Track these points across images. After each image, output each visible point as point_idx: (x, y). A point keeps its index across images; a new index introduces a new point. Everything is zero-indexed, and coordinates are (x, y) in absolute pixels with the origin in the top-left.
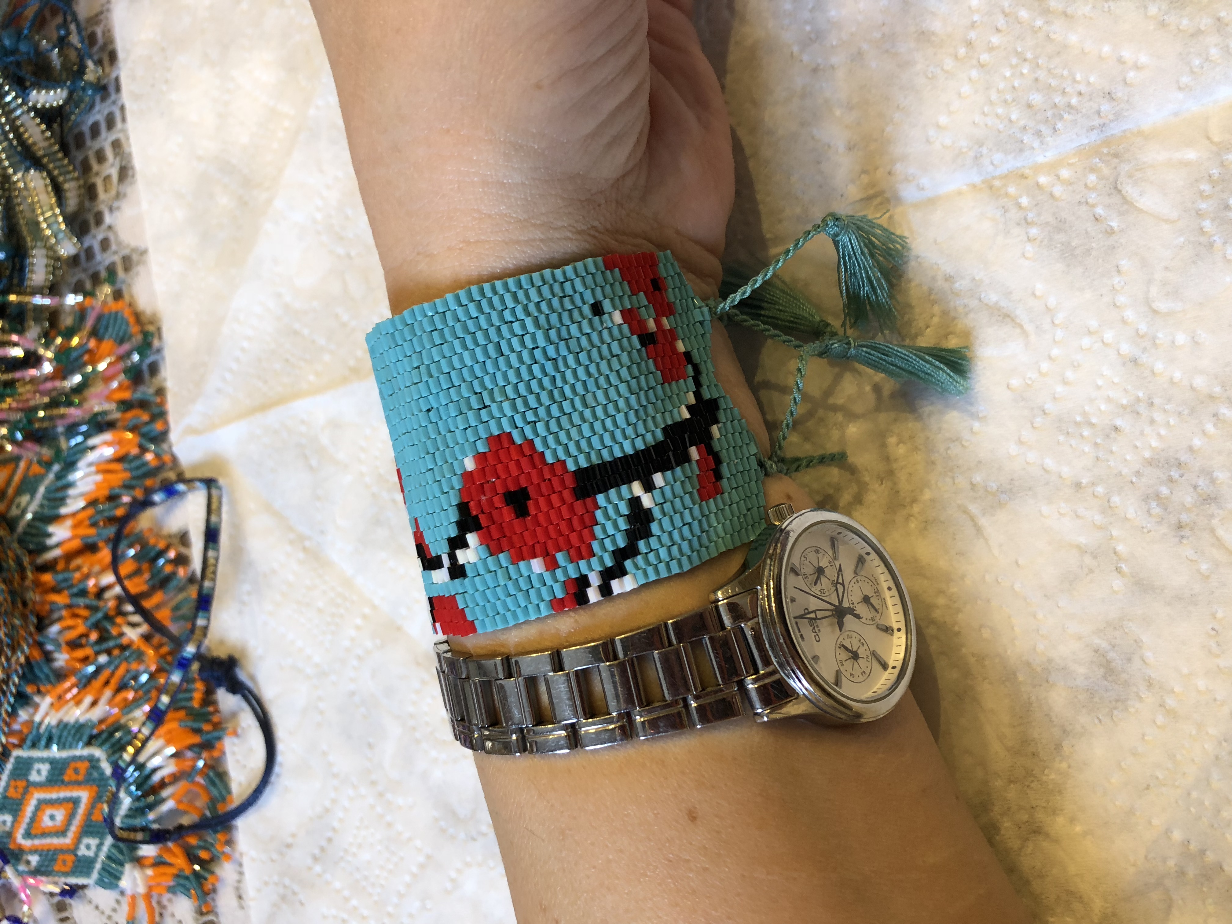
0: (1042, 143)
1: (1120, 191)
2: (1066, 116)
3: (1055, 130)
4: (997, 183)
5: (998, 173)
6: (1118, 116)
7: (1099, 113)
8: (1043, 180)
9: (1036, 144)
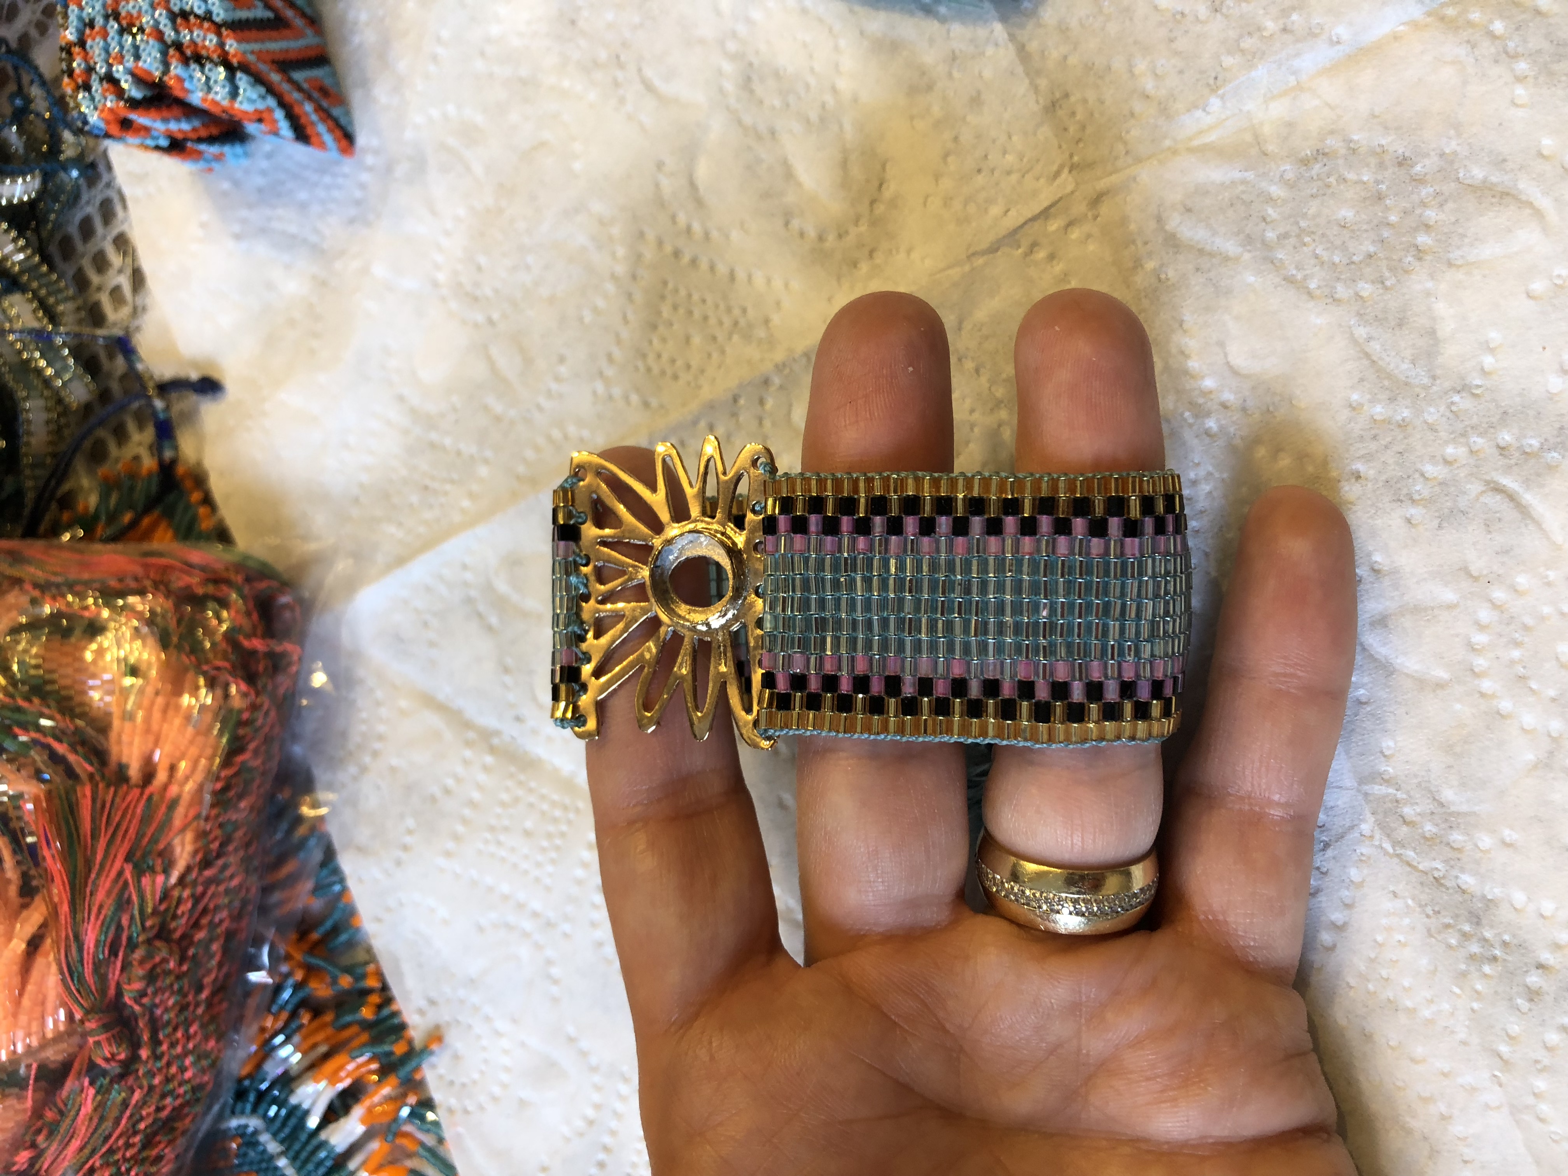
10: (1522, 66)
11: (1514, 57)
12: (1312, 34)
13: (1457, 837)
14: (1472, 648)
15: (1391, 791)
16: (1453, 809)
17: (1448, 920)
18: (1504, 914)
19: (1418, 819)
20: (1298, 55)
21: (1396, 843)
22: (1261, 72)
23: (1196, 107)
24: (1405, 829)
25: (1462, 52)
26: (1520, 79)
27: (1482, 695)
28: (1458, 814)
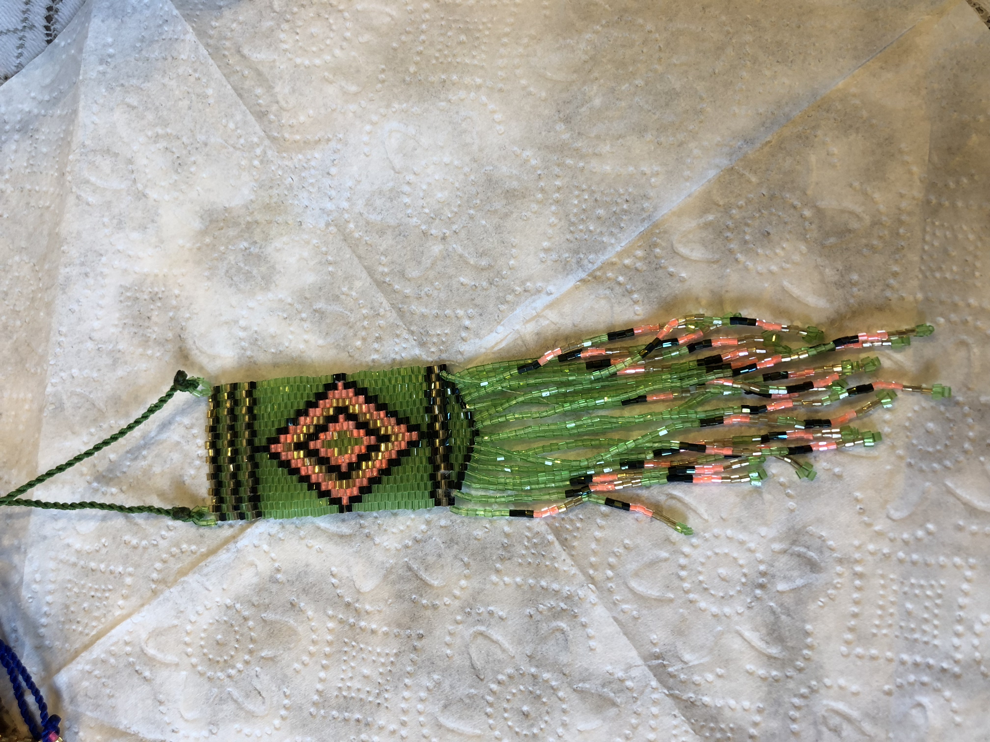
0: (616, 239)
1: (678, 254)
2: (624, 217)
3: (621, 228)
4: (598, 273)
5: (595, 267)
6: (655, 209)
7: (643, 209)
8: (627, 262)
9: (613, 241)
10: (635, 296)
11: (630, 292)
12: (538, 291)
13: (697, 678)
14: (681, 579)
15: (660, 661)
16: (691, 664)
17: (702, 723)
18: (728, 713)
19: (676, 673)
20: (534, 301)
21: (669, 688)
22: (519, 311)
23: (492, 332)
24: (671, 680)
25: (608, 292)
26: (636, 302)
27: (691, 602)
28: (694, 666)
